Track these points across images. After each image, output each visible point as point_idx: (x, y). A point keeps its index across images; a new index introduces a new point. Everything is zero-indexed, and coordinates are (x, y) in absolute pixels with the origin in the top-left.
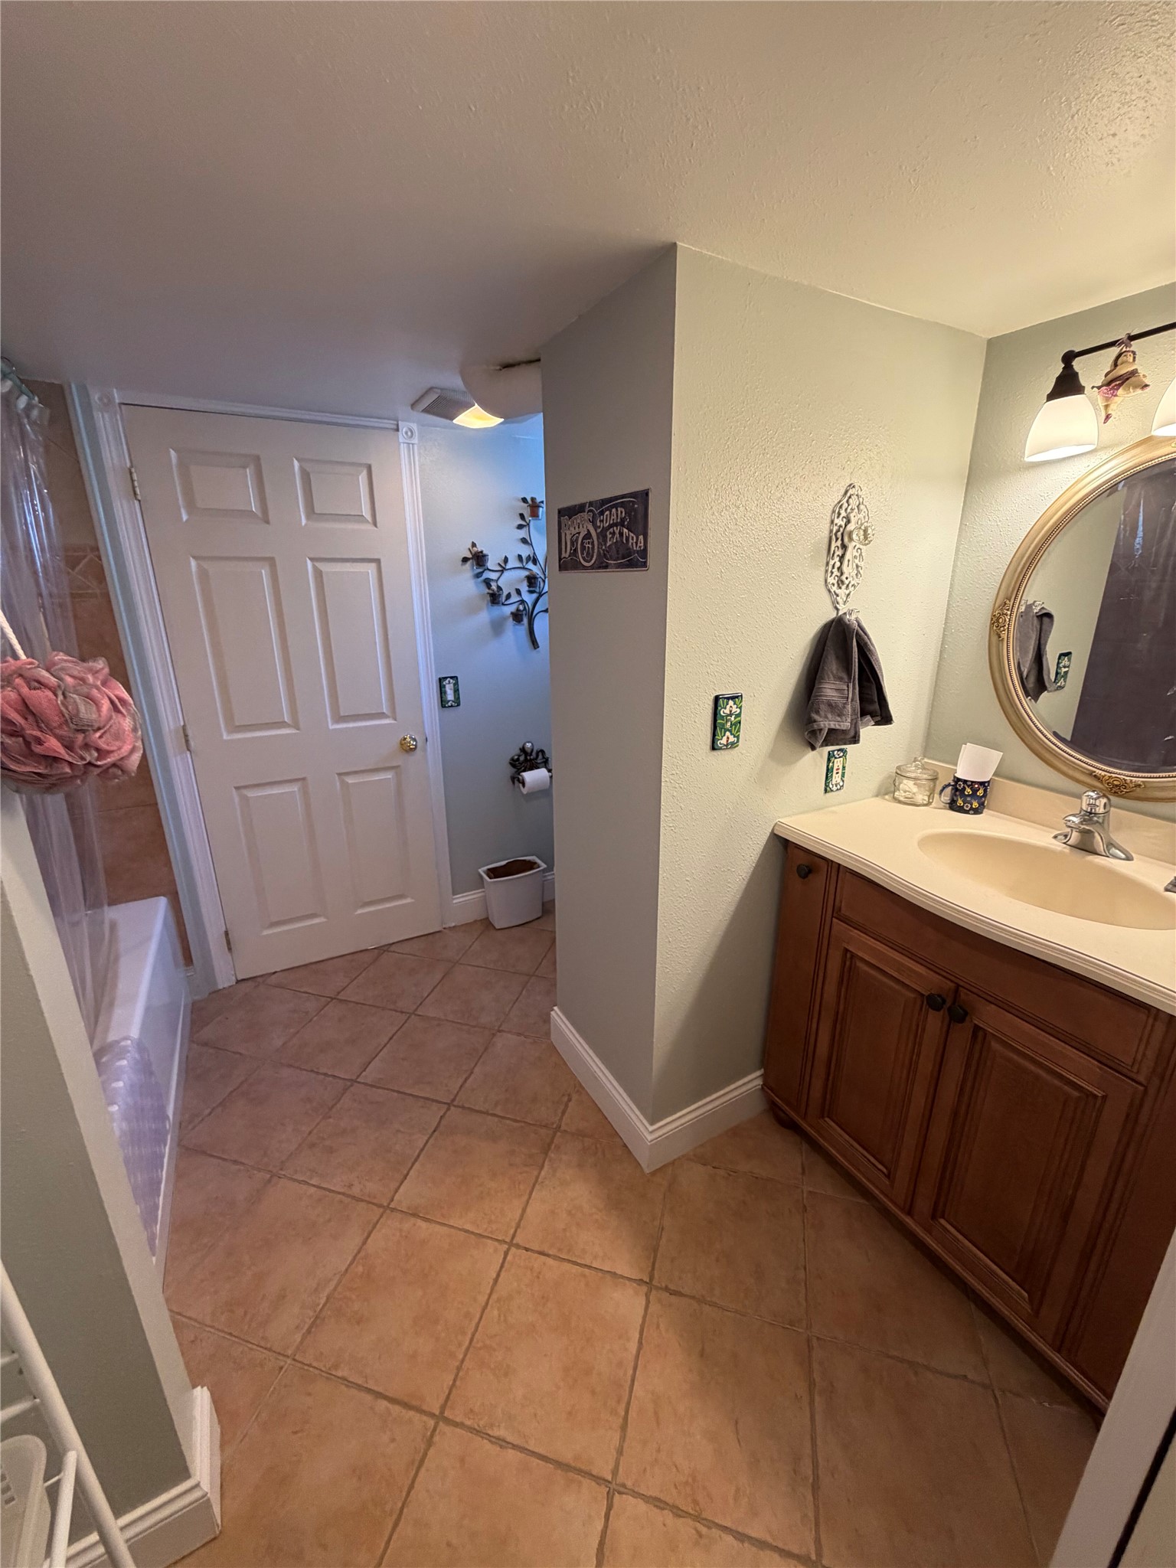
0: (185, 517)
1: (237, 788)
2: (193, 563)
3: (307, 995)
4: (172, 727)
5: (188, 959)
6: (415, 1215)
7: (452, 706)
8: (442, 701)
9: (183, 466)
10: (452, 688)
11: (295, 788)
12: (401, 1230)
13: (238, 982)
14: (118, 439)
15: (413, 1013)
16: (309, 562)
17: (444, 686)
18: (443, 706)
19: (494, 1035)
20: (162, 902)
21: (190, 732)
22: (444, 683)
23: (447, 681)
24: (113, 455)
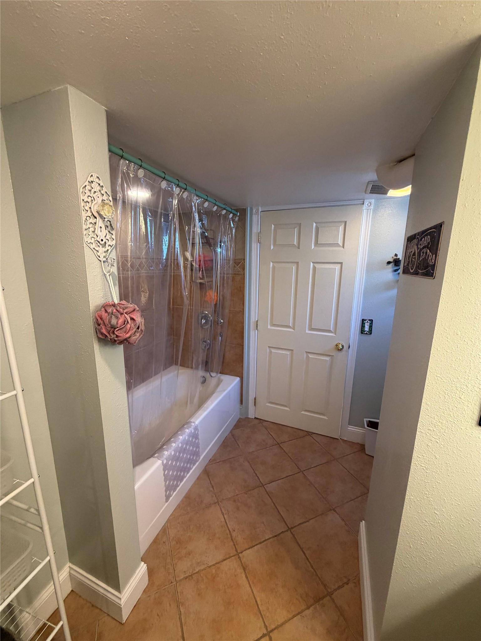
0: (272, 248)
1: (269, 347)
2: (271, 264)
3: (271, 437)
4: (254, 321)
5: (241, 402)
6: (244, 569)
7: (367, 334)
8: (362, 330)
9: (275, 230)
10: (369, 325)
11: (288, 353)
12: (236, 570)
13: (255, 418)
14: (258, 224)
15: (302, 472)
16: (312, 264)
17: (364, 324)
18: (362, 333)
19: (331, 510)
20: (238, 379)
21: (258, 324)
22: (365, 322)
23: (366, 321)
24: (256, 229)
